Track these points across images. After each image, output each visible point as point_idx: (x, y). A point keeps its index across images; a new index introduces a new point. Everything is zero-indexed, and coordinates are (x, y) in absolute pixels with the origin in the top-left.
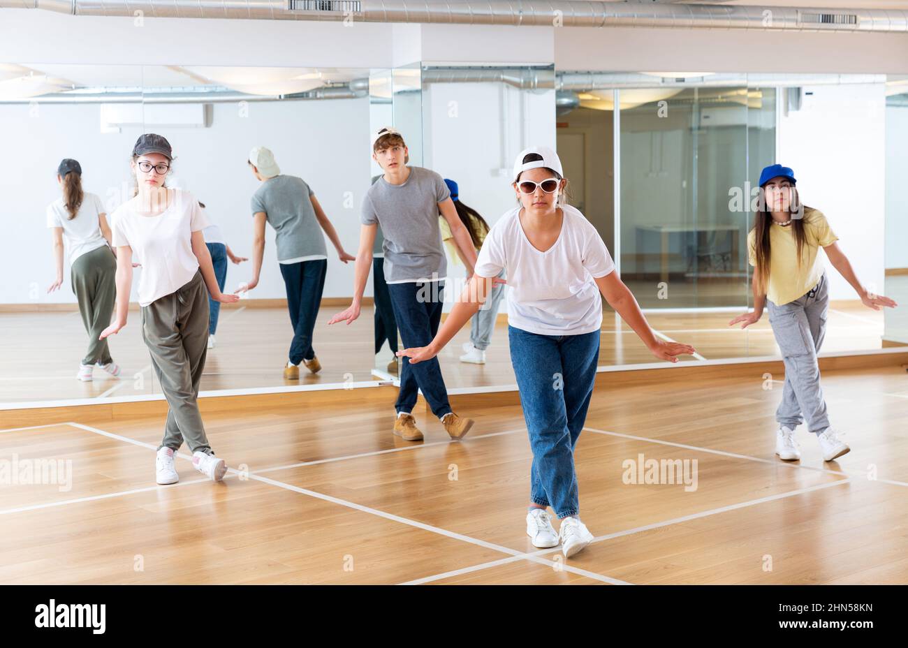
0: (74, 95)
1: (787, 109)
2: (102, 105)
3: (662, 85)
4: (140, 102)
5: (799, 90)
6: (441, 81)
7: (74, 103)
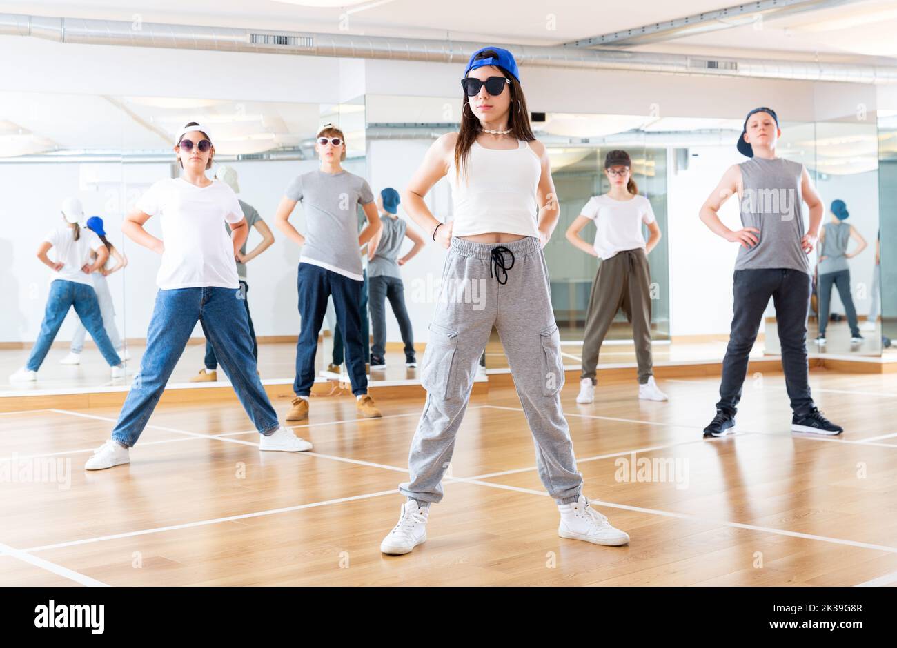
0: (57, 156)
1: (676, 169)
2: (81, 165)
3: (569, 145)
4: (119, 162)
5: (686, 152)
6: (380, 138)
7: (57, 163)
